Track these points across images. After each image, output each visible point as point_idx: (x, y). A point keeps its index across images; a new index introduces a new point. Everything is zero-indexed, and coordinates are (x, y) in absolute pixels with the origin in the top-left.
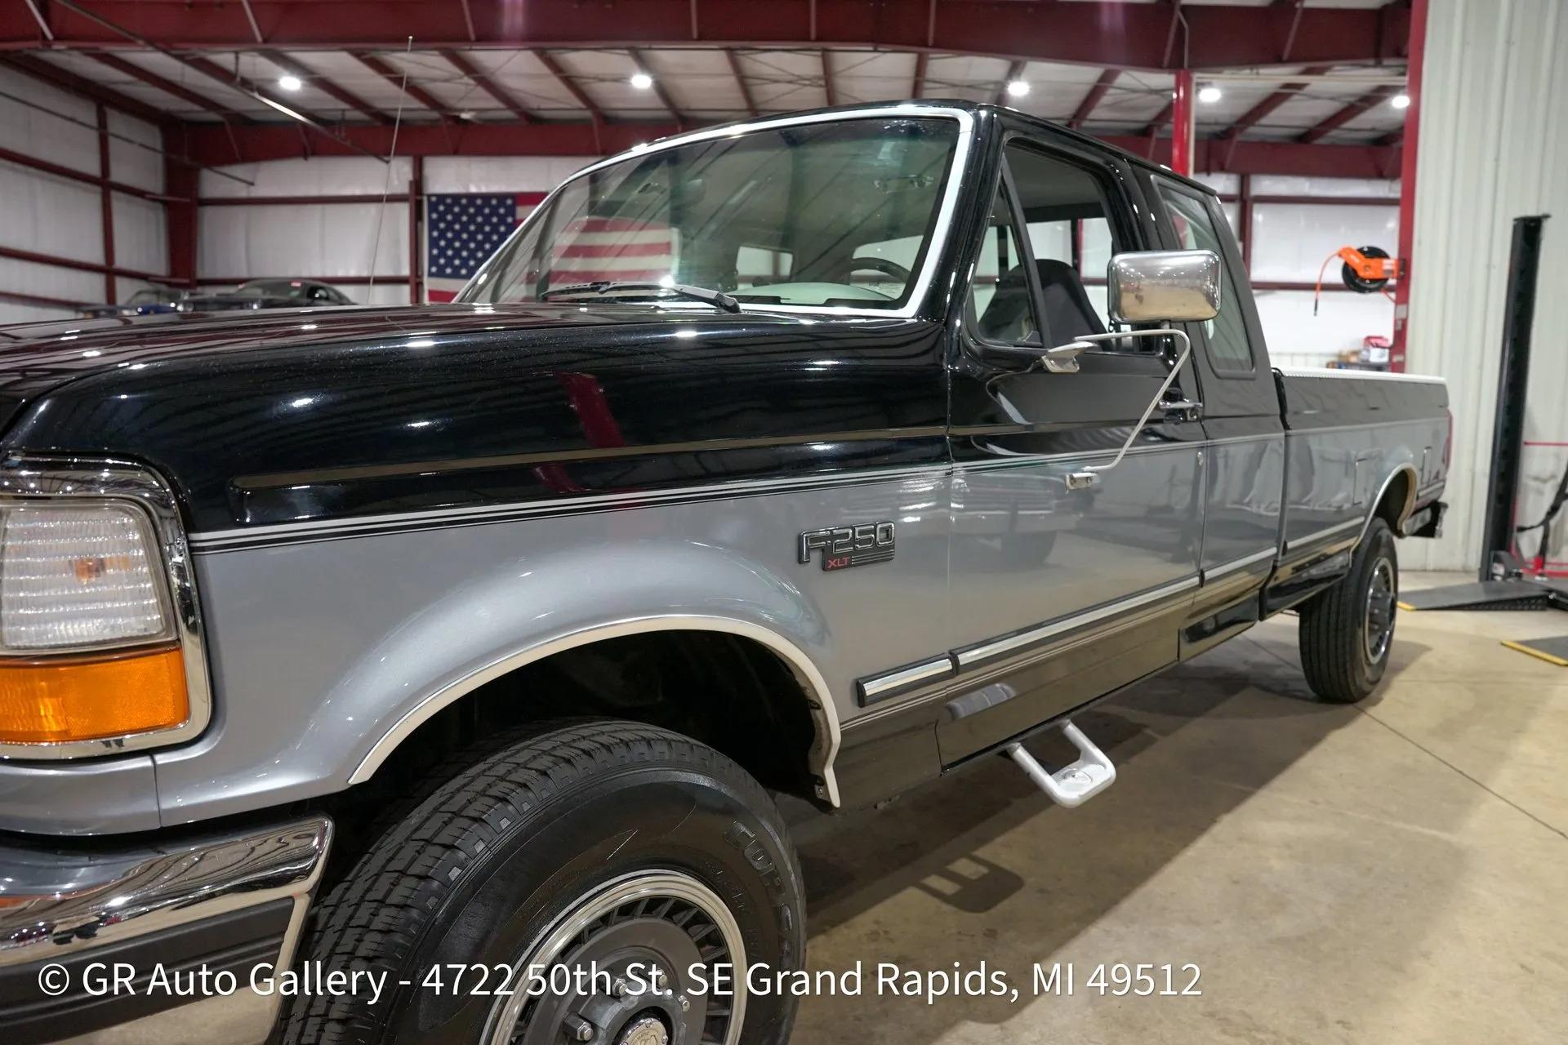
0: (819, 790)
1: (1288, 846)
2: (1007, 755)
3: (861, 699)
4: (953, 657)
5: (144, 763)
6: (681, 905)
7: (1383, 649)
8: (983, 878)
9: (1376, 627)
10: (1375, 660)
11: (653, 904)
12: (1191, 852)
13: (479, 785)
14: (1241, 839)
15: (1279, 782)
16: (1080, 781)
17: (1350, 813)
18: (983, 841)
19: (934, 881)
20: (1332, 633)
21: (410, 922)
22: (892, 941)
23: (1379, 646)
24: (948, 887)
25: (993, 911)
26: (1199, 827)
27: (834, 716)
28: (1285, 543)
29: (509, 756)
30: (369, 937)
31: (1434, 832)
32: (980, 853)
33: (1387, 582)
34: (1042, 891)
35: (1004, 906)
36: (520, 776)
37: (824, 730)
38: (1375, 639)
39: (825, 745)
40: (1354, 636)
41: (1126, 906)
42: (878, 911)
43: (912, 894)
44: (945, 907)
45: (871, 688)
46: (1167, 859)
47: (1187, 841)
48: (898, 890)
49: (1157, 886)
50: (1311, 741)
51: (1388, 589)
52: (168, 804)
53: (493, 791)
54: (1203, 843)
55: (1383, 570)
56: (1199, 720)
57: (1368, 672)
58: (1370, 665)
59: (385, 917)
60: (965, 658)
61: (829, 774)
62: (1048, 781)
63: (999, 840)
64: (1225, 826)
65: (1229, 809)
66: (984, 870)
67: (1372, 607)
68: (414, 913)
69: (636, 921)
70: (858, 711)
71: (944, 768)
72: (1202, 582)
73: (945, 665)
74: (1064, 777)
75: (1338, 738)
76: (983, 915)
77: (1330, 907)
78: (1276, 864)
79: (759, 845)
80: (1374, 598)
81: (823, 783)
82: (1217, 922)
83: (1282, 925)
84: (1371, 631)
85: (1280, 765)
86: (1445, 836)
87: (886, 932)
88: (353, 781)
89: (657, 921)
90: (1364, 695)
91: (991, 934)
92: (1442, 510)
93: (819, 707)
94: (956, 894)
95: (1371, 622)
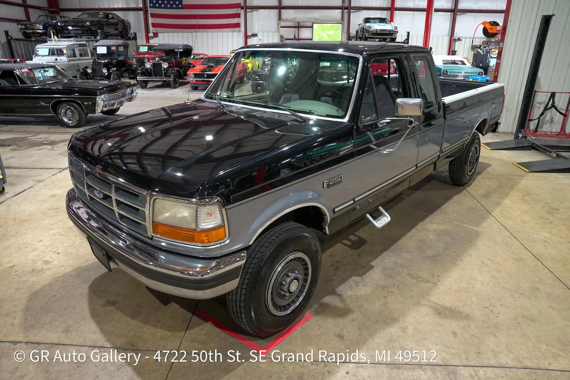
0: (324, 231)
1: (436, 232)
2: (365, 217)
3: (334, 212)
4: (354, 200)
5: (219, 245)
6: (300, 258)
7: (473, 171)
8: (357, 240)
9: (472, 165)
10: (470, 174)
11: (295, 259)
12: (410, 233)
13: (265, 240)
14: (423, 229)
15: (437, 212)
16: (382, 222)
17: (453, 222)
18: (357, 230)
19: (345, 241)
20: (458, 168)
21: (257, 266)
22: (335, 257)
23: (472, 169)
24: (348, 243)
25: (360, 249)
26: (413, 226)
27: (328, 217)
28: (442, 150)
29: (269, 233)
30: (250, 269)
31: (473, 227)
32: (357, 233)
33: (477, 150)
34: (372, 244)
35: (362, 248)
36: (273, 238)
37: (326, 219)
38: (471, 167)
39: (326, 222)
40: (464, 169)
41: (392, 248)
42: (331, 250)
43: (339, 245)
44: (348, 249)
45: (336, 210)
46: (404, 235)
47: (409, 230)
48: (336, 244)
49: (400, 243)
50: (448, 198)
51: (477, 153)
52: (223, 252)
53: (268, 241)
54: (414, 231)
55: (476, 148)
56: (418, 192)
57: (467, 177)
58: (468, 175)
59: (252, 266)
60: (356, 200)
61: (327, 228)
62: (374, 222)
63: (361, 230)
64: (419, 226)
65: (421, 221)
66: (357, 238)
67: (470, 159)
68: (257, 265)
69: (292, 262)
70: (334, 215)
71: (350, 222)
72: (417, 167)
73: (352, 202)
74: (378, 221)
75: (456, 198)
76: (357, 250)
77: (442, 248)
78: (431, 237)
79: (314, 245)
80: (471, 156)
81: (325, 229)
82: (414, 252)
83: (429, 253)
84: (470, 165)
85: (438, 207)
86: (476, 229)
87: (334, 255)
88: (250, 244)
89: (296, 262)
90: (466, 184)
91: (359, 255)
92: (499, 125)
93: (326, 215)
94: (350, 245)
95: (470, 163)
